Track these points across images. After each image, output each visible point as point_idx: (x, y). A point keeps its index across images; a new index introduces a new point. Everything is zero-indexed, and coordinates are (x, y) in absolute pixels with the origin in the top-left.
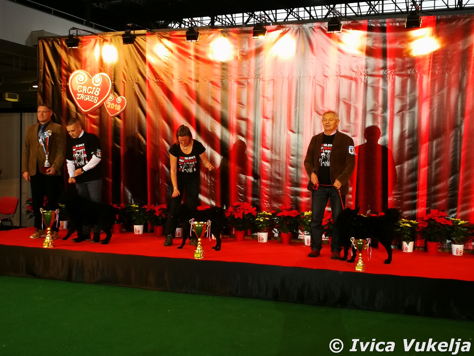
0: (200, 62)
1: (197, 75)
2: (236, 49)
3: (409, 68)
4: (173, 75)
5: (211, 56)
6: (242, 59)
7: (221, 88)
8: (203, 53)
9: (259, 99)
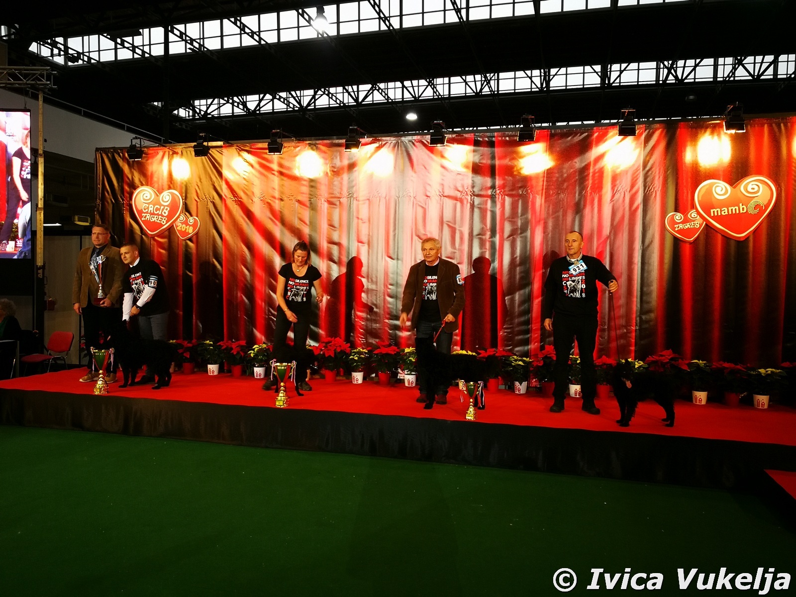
0: (285, 179)
1: (282, 193)
2: (326, 164)
3: (520, 187)
4: (253, 193)
5: (297, 172)
6: (333, 175)
7: (309, 208)
8: (289, 168)
9: (353, 221)
